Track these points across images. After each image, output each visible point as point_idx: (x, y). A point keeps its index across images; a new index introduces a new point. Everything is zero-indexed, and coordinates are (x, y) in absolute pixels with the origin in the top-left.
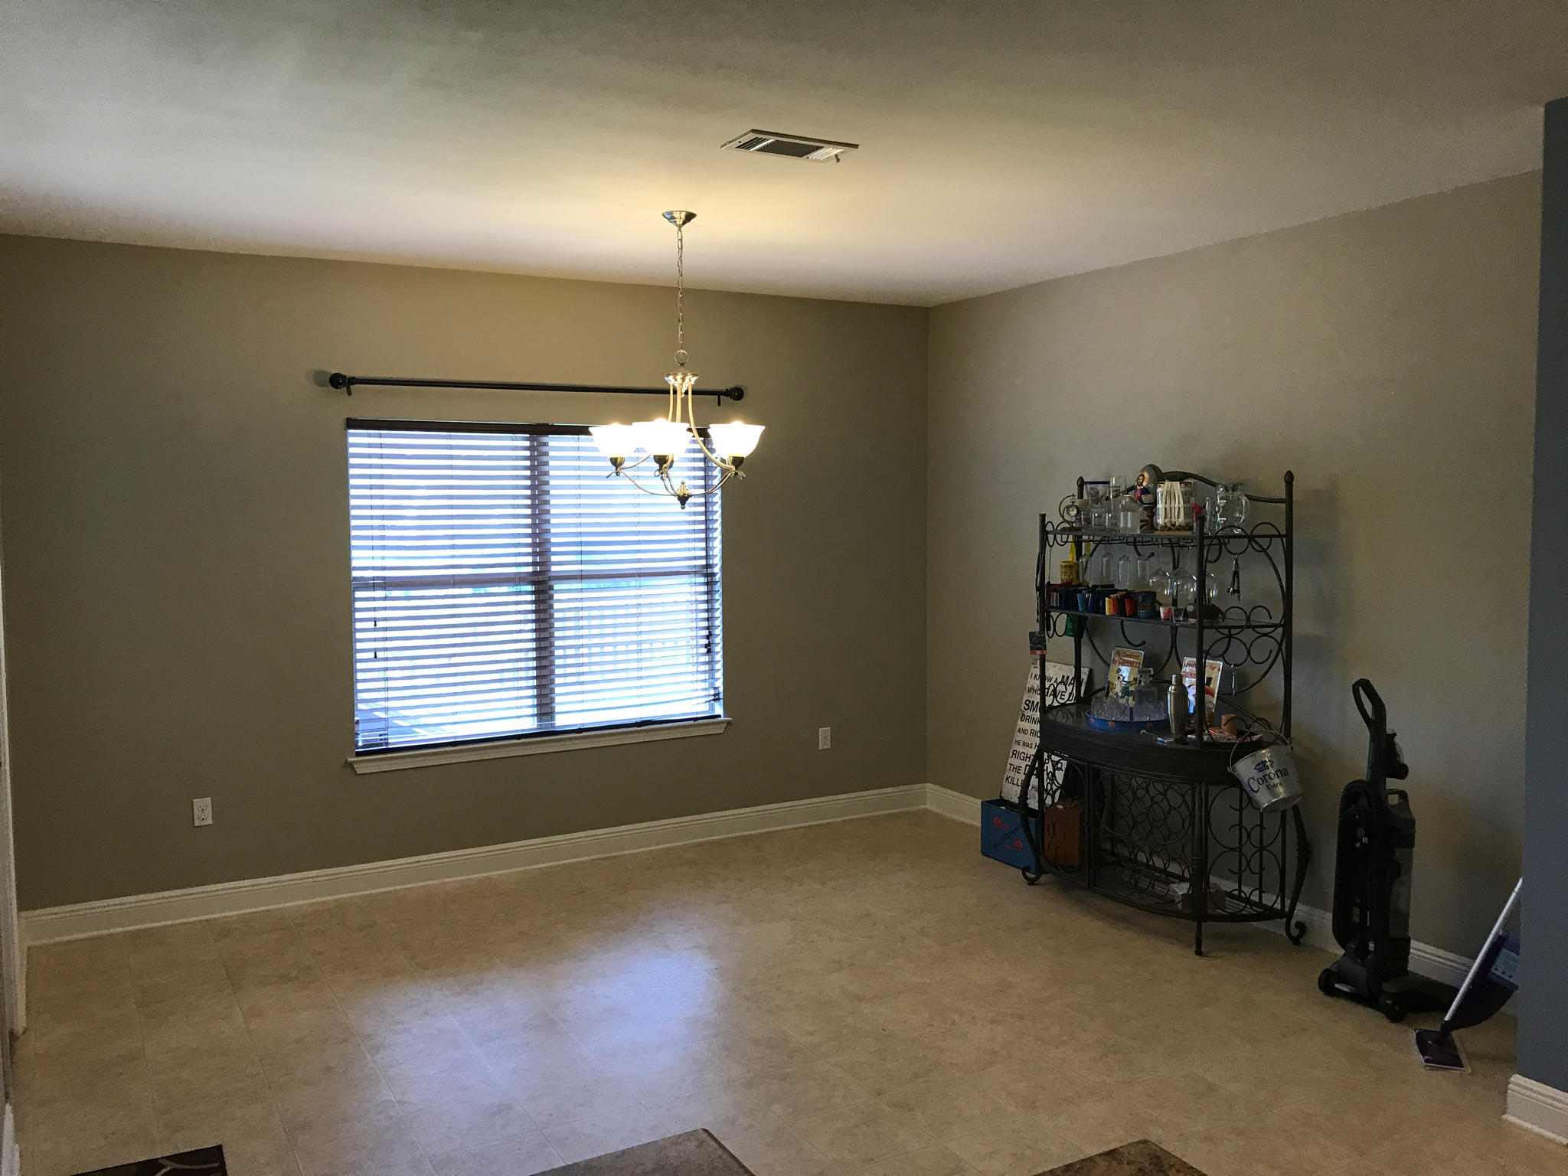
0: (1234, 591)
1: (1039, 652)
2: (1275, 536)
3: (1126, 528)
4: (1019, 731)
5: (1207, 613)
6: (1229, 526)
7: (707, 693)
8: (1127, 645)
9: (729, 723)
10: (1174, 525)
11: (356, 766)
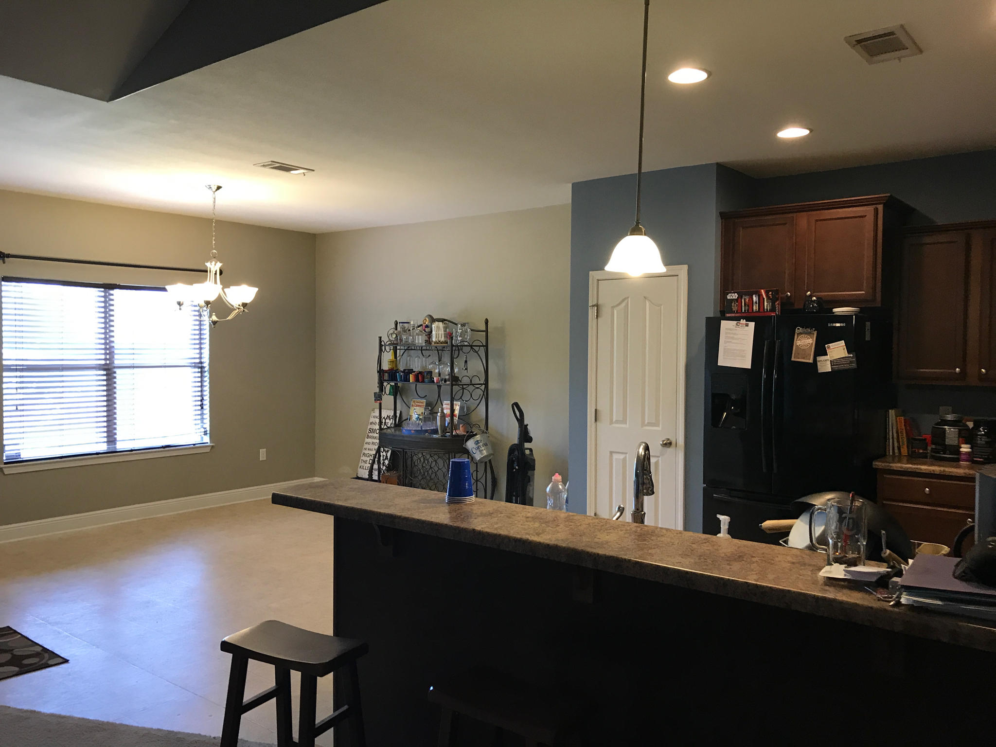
0: (465, 369)
1: (378, 402)
2: (481, 346)
3: (419, 343)
4: (366, 443)
5: (454, 379)
6: (462, 341)
7: (200, 431)
8: (419, 398)
9: (212, 447)
10: (439, 341)
11: (4, 470)
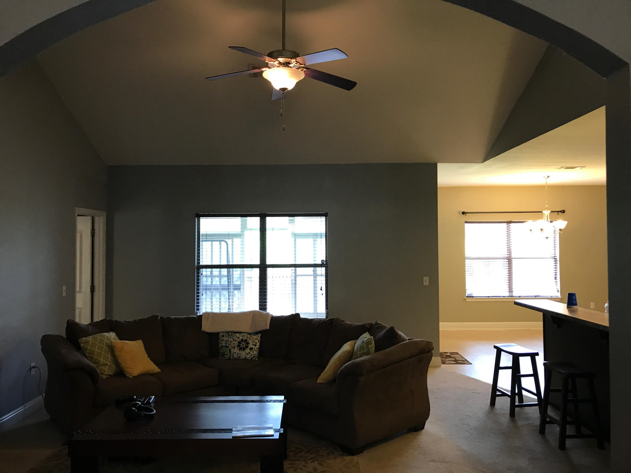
9: (562, 298)
11: (466, 299)
